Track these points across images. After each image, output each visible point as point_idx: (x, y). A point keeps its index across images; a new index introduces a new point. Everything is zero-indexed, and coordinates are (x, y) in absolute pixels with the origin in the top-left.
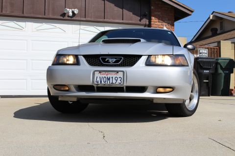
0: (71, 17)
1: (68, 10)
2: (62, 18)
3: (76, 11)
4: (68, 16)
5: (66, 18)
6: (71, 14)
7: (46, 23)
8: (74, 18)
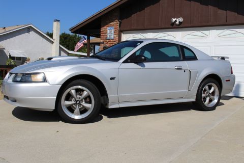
0: (178, 25)
1: (174, 20)
2: (171, 27)
3: (181, 20)
4: (176, 25)
5: (175, 26)
6: (177, 23)
7: (161, 32)
8: (181, 26)
